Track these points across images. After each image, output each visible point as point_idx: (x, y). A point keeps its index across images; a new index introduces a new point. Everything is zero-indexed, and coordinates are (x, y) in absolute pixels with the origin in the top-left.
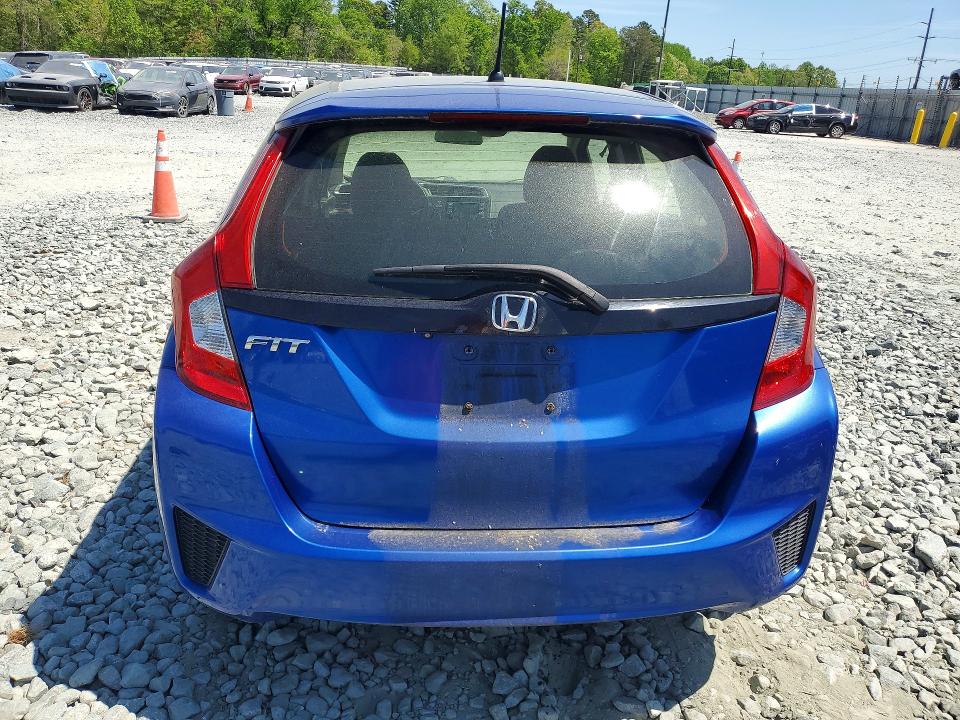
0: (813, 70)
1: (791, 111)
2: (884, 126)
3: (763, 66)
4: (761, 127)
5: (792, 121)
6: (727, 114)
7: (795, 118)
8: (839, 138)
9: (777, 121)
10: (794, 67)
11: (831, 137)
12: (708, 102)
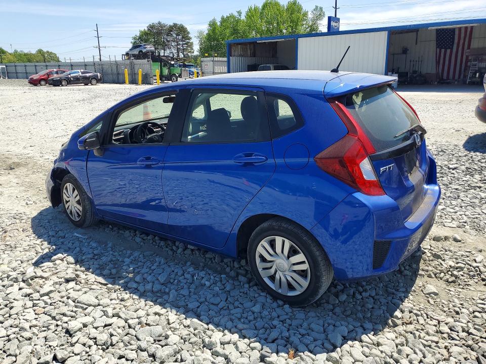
0: (44, 53)
1: (70, 74)
2: (111, 77)
3: (16, 51)
4: (57, 83)
5: (72, 79)
6: (35, 78)
7: (73, 77)
8: (96, 85)
9: (64, 80)
10: (34, 52)
11: (92, 85)
12: (8, 73)
